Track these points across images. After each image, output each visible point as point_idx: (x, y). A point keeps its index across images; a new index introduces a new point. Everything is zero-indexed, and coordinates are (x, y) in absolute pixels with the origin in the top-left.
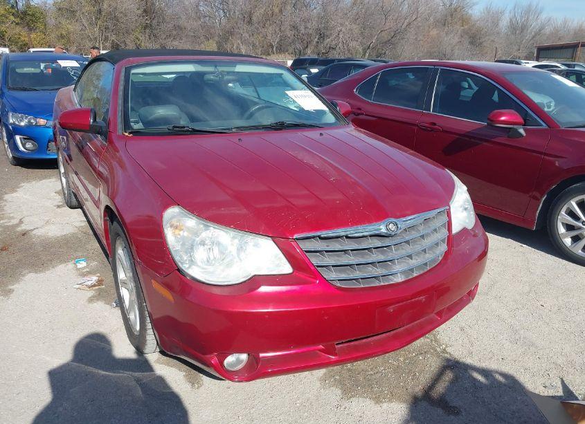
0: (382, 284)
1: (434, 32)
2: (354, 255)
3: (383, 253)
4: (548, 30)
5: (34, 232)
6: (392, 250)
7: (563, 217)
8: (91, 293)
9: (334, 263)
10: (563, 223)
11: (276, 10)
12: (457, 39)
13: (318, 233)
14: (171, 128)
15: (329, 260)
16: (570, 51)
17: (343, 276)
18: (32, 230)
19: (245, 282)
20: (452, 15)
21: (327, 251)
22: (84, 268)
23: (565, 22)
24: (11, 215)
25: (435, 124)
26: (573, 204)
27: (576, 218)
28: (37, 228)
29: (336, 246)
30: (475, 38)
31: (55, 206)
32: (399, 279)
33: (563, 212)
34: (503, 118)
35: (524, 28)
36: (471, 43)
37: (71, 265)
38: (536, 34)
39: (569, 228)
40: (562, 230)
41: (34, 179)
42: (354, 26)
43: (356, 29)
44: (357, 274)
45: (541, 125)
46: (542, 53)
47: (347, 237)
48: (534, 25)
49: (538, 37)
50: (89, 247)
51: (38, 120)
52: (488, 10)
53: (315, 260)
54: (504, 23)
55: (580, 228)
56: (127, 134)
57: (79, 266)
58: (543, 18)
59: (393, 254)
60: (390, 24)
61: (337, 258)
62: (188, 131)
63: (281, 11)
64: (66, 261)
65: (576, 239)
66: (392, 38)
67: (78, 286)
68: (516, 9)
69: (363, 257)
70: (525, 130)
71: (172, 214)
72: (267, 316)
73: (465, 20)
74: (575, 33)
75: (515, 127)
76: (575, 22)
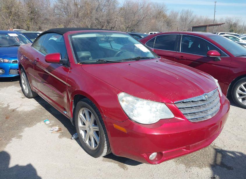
0: (205, 120)
1: (153, 21)
2: (195, 109)
3: (204, 107)
4: (195, 20)
5: (17, 110)
6: (206, 106)
7: (238, 91)
8: (58, 134)
9: (189, 112)
10: (238, 93)
11: (89, 12)
12: (162, 24)
13: (182, 101)
14: (98, 61)
15: (187, 111)
16: (204, 28)
17: (193, 117)
18: (16, 109)
19: (157, 122)
20: (159, 14)
21: (186, 108)
22: (49, 124)
23: (201, 17)
24: (2, 103)
25: (183, 57)
26: (242, 86)
27: (244, 91)
28: (18, 108)
29: (189, 105)
30: (169, 23)
31: (21, 98)
32: (210, 117)
33: (238, 89)
34: (212, 54)
35: (186, 19)
36: (167, 25)
37: (42, 123)
38: (191, 22)
39: (241, 95)
40: (238, 96)
41: (4, 86)
42: (122, 19)
43: (122, 20)
44: (197, 116)
45: (227, 56)
46: (194, 29)
47: (192, 102)
48: (190, 18)
49: (191, 23)
50: (46, 114)
51: (4, 60)
52: (172, 12)
53: (183, 112)
54: (179, 17)
55: (245, 95)
56: (79, 64)
57: (47, 123)
58: (193, 15)
59: (207, 107)
60: (136, 18)
61: (189, 110)
62: (105, 62)
63: (91, 12)
64: (39, 121)
65: (243, 99)
66: (137, 23)
67: (51, 132)
68: (183, 12)
69: (198, 109)
70: (221, 58)
71: (122, 96)
72: (169, 136)
73: (164, 16)
74: (205, 21)
75: (217, 57)
76: (205, 17)
